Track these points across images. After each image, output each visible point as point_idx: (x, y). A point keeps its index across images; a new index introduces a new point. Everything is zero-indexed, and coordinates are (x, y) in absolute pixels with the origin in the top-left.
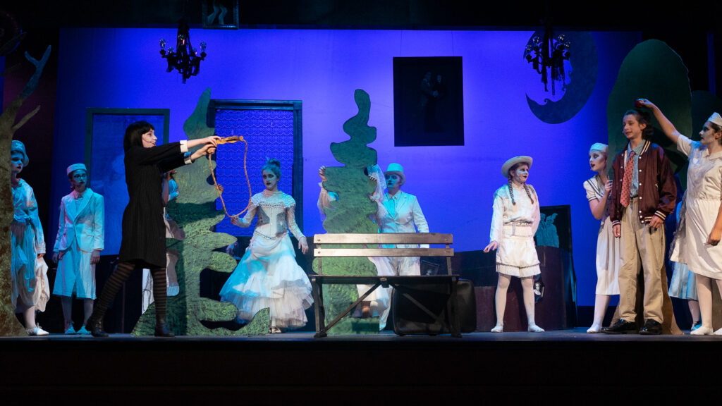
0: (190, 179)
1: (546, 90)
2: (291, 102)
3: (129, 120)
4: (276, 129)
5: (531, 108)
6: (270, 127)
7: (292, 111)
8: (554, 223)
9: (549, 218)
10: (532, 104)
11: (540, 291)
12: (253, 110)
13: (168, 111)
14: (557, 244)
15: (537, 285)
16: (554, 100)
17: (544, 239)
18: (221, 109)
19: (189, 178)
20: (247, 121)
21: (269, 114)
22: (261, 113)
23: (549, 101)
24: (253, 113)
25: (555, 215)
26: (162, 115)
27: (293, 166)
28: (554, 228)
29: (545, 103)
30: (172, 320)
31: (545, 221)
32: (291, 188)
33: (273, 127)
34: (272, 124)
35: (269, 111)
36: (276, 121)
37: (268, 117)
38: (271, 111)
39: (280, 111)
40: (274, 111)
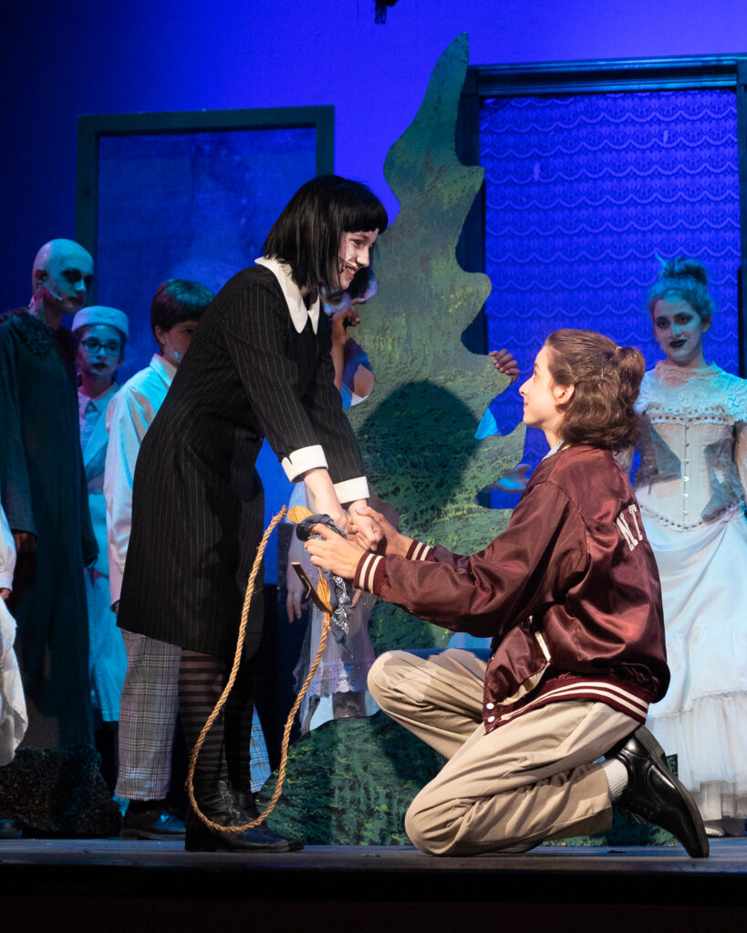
0: (409, 337)
2: (727, 61)
3: (207, 147)
4: (681, 154)
6: (660, 148)
7: (732, 89)
12: (604, 93)
13: (327, 114)
18: (498, 97)
19: (404, 333)
20: (584, 132)
21: (655, 103)
22: (629, 103)
24: (601, 103)
26: (313, 125)
27: (740, 272)
30: (361, 794)
32: (734, 349)
33: (670, 146)
34: (665, 138)
35: (655, 94)
36: (681, 127)
37: (653, 114)
38: (662, 93)
39: (692, 92)
40: (670, 93)
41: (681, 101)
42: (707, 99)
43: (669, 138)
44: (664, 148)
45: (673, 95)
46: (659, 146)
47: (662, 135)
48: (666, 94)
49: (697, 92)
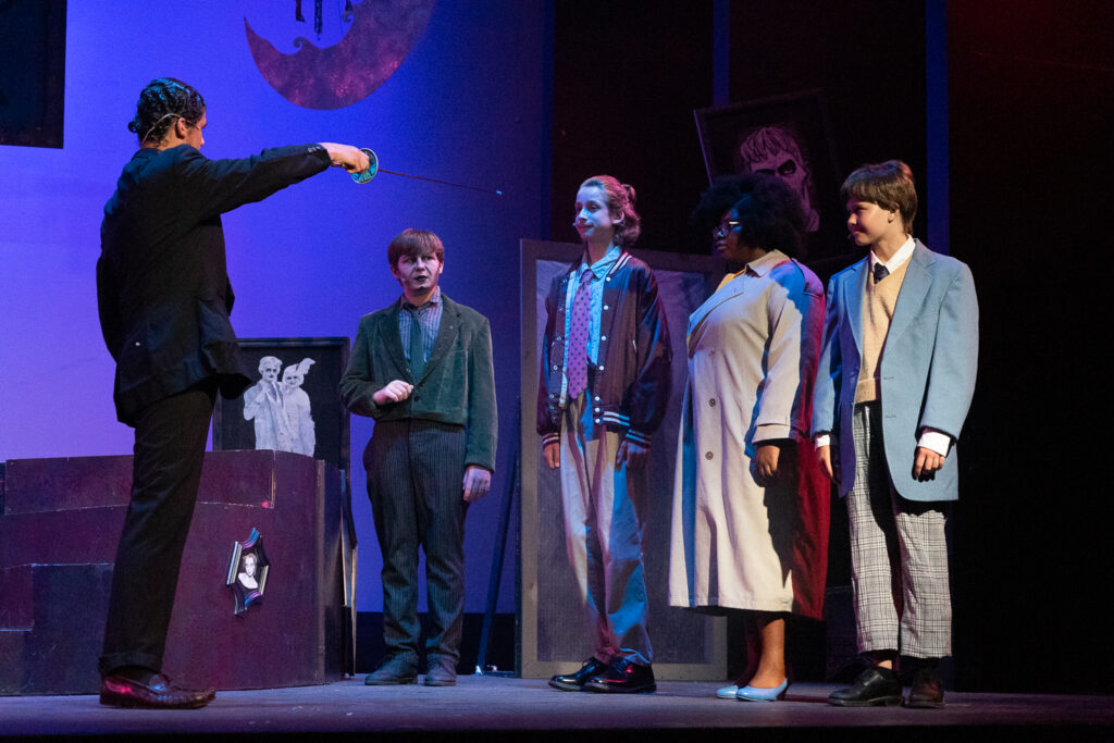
1: (299, 17)
5: (257, 58)
8: (302, 387)
9: (290, 370)
10: (260, 49)
11: (257, 577)
14: (307, 446)
15: (250, 561)
16: (322, 44)
17: (274, 429)
23: (308, 45)
25: (307, 363)
28: (303, 399)
29: (296, 50)
31: (280, 378)
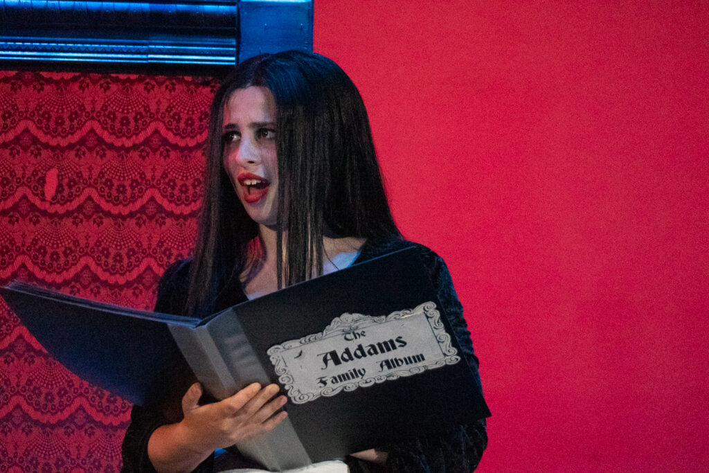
33: (61, 210)
34: (50, 191)
35: (28, 76)
36: (91, 163)
37: (22, 125)
38: (45, 74)
39: (123, 77)
40: (68, 76)
41: (94, 96)
42: (160, 97)
43: (60, 189)
44: (45, 213)
45: (74, 79)
46: (33, 207)
47: (43, 181)
48: (56, 76)
49: (133, 77)
